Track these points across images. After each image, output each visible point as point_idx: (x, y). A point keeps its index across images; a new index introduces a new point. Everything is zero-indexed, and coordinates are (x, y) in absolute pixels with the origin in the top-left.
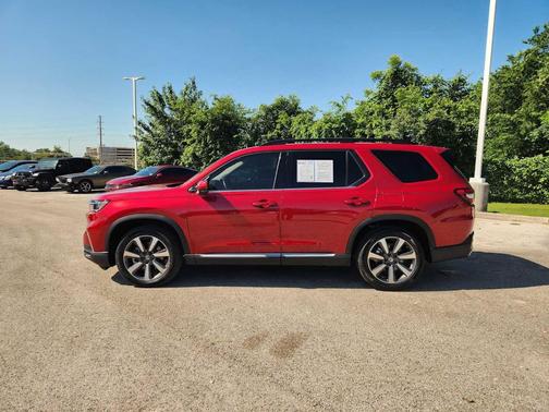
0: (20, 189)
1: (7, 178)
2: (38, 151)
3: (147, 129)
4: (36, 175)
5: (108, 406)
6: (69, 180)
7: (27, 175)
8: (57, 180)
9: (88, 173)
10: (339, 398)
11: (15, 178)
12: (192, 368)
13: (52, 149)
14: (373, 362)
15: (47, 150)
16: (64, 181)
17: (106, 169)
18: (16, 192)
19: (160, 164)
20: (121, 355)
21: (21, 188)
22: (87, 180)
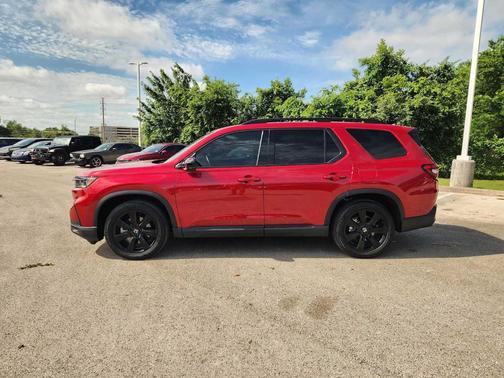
0: (37, 164)
1: (26, 153)
2: (47, 129)
3: (149, 111)
4: (52, 151)
5: (174, 358)
6: (82, 156)
7: (44, 151)
8: (71, 155)
9: (98, 149)
10: (381, 356)
11: (34, 153)
12: (238, 326)
13: (60, 128)
14: (404, 324)
15: (55, 129)
16: (78, 156)
17: (115, 146)
18: (34, 166)
19: (161, 142)
20: (171, 313)
21: (38, 162)
22: (98, 156)
